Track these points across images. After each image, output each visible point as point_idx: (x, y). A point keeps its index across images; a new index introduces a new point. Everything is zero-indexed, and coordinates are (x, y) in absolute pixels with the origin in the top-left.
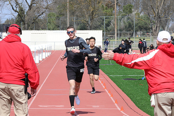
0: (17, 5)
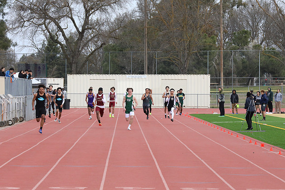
0: (58, 30)
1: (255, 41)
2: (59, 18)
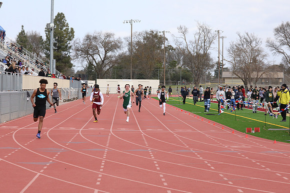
0: (93, 60)
1: (179, 65)
2: (93, 55)
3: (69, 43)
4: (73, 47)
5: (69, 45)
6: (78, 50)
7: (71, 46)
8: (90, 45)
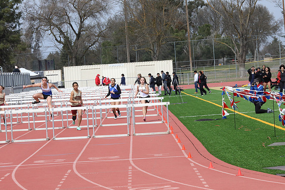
0: (61, 34)
2: (61, 24)
3: (17, 8)
4: (25, 14)
5: (17, 11)
6: (33, 19)
7: (20, 13)
8: (53, 9)
